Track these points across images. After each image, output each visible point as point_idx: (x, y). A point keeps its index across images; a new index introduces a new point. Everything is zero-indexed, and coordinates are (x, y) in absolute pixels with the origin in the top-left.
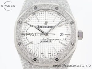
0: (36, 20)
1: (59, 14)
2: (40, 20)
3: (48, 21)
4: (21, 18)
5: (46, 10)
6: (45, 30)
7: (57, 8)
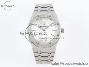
0: (39, 23)
1: (51, 19)
2: (41, 23)
3: (45, 23)
4: (31, 22)
5: (44, 18)
6: (44, 28)
7: (50, 16)
